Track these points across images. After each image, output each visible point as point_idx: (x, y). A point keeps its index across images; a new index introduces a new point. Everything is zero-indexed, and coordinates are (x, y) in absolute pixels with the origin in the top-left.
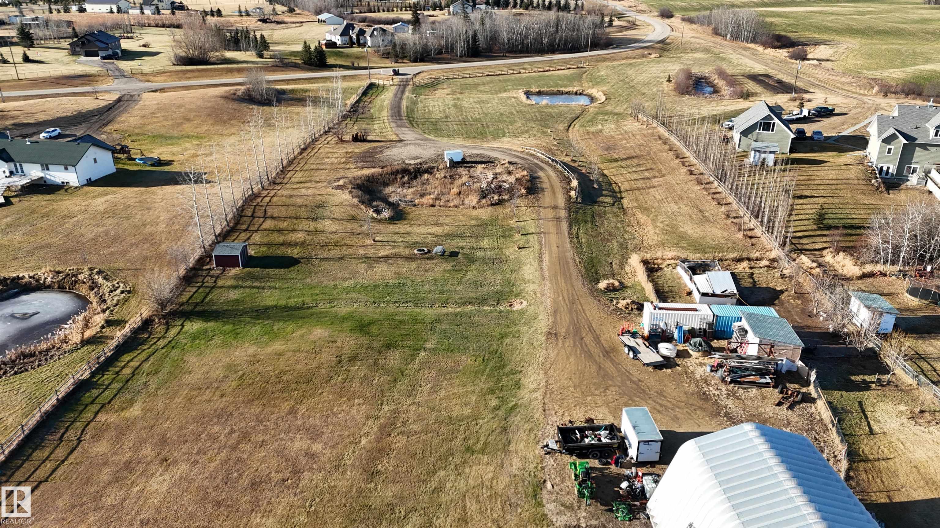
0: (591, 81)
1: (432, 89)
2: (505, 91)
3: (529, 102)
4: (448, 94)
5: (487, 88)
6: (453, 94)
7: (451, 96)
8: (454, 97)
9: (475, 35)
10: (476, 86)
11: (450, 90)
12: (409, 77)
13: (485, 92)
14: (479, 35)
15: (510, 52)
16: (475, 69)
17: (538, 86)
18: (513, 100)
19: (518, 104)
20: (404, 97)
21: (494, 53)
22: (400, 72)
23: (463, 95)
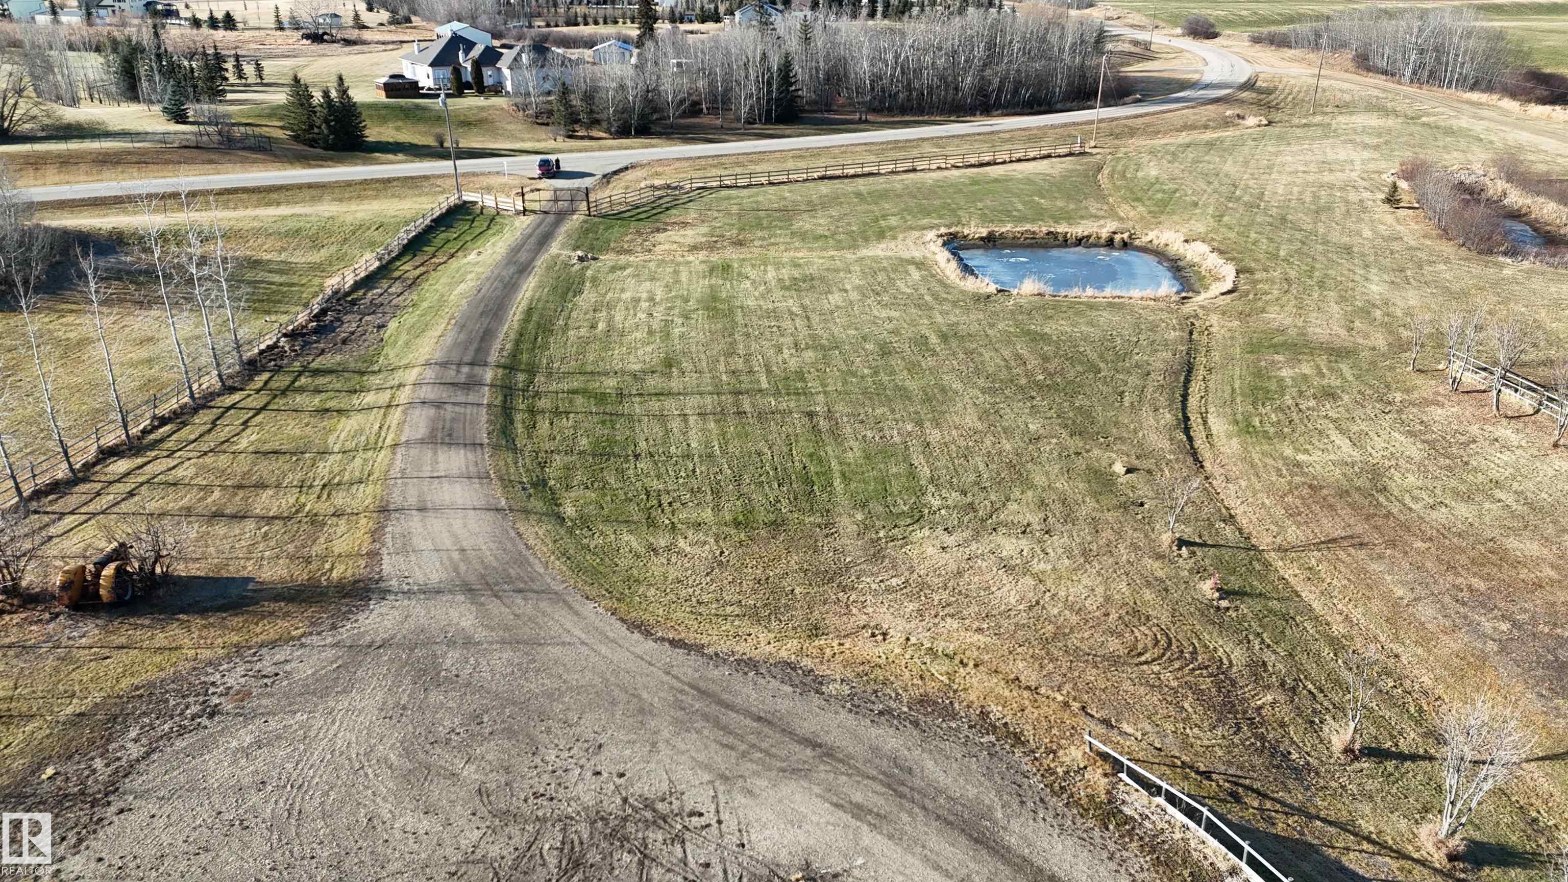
0: (1138, 200)
1: (647, 226)
2: (881, 235)
3: (971, 284)
4: (694, 248)
5: (821, 223)
6: (711, 247)
7: (702, 255)
8: (715, 258)
9: (786, 68)
10: (787, 213)
11: (704, 229)
12: (587, 182)
13: (817, 238)
14: (797, 68)
15: (875, 111)
16: (784, 160)
17: (984, 219)
18: (916, 275)
19: (936, 297)
20: (541, 261)
21: (836, 112)
22: (564, 167)
23: (743, 253)
